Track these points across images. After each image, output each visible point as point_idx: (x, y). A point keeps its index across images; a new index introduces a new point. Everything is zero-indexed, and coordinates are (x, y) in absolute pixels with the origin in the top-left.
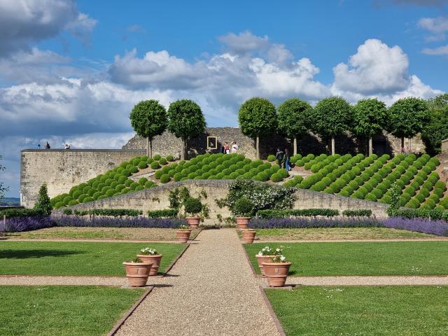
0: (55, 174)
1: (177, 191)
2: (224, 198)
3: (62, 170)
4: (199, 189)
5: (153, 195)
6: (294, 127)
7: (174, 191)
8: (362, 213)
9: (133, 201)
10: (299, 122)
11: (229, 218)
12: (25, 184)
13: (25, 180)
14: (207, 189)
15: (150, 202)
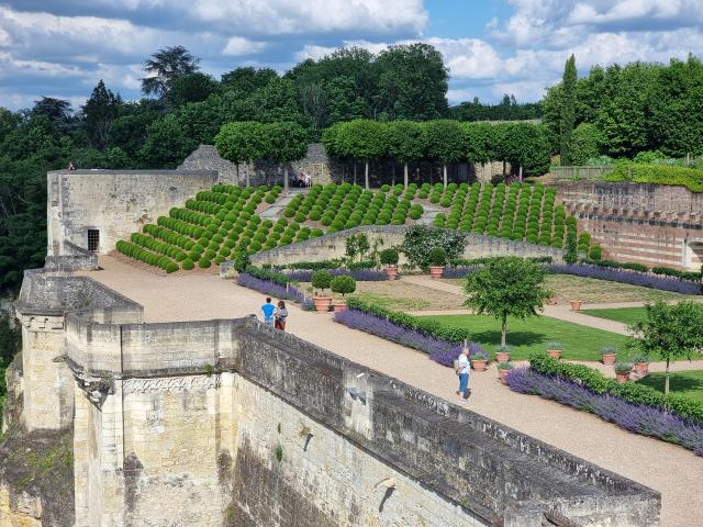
0: (105, 201)
1: (353, 238)
2: (400, 244)
3: (114, 196)
4: (376, 236)
5: (329, 243)
6: (410, 154)
7: (350, 237)
8: (544, 260)
9: (308, 250)
10: (414, 150)
11: (406, 265)
12: (68, 214)
13: (69, 210)
14: (383, 235)
15: (326, 250)
